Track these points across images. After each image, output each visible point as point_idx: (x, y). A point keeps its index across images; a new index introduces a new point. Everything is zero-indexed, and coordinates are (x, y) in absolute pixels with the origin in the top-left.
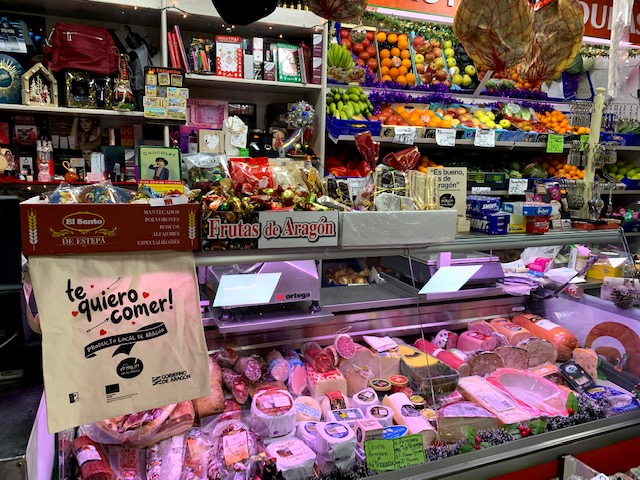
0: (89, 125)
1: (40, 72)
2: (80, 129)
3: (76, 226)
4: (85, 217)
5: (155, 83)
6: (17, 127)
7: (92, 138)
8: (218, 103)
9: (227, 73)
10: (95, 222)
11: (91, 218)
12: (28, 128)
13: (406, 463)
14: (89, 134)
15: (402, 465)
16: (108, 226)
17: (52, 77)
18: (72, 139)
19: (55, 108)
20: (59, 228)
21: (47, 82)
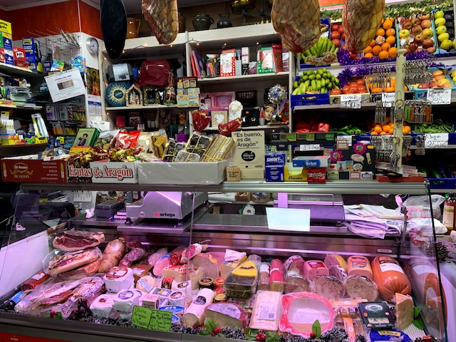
0: (164, 113)
1: (134, 89)
2: (160, 116)
3: (18, 169)
4: (22, 165)
5: (182, 87)
6: (131, 118)
7: (166, 121)
8: (228, 93)
9: (226, 74)
10: (24, 167)
11: (24, 165)
12: (135, 118)
13: (156, 327)
14: (164, 118)
15: (153, 327)
16: (29, 170)
17: (139, 91)
18: (157, 122)
19: (141, 107)
20: (13, 170)
21: (137, 93)
